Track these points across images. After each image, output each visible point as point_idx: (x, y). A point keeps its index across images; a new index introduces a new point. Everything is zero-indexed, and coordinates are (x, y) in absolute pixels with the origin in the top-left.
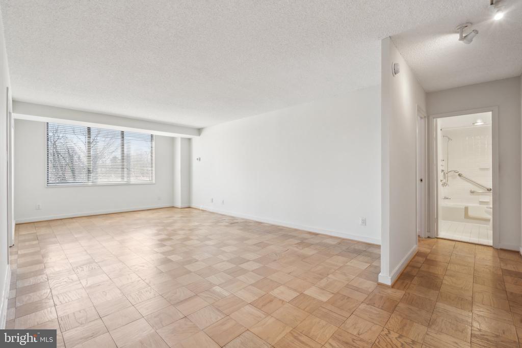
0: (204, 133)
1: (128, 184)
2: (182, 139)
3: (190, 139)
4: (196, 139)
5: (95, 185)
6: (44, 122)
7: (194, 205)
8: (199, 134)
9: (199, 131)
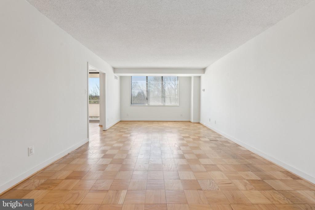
0: (207, 71)
1: (164, 106)
2: (194, 77)
3: (200, 77)
4: (203, 76)
5: (149, 106)
6: (130, 76)
7: (201, 122)
8: (204, 73)
9: (204, 70)
